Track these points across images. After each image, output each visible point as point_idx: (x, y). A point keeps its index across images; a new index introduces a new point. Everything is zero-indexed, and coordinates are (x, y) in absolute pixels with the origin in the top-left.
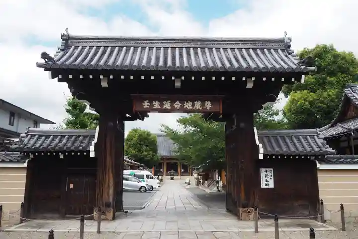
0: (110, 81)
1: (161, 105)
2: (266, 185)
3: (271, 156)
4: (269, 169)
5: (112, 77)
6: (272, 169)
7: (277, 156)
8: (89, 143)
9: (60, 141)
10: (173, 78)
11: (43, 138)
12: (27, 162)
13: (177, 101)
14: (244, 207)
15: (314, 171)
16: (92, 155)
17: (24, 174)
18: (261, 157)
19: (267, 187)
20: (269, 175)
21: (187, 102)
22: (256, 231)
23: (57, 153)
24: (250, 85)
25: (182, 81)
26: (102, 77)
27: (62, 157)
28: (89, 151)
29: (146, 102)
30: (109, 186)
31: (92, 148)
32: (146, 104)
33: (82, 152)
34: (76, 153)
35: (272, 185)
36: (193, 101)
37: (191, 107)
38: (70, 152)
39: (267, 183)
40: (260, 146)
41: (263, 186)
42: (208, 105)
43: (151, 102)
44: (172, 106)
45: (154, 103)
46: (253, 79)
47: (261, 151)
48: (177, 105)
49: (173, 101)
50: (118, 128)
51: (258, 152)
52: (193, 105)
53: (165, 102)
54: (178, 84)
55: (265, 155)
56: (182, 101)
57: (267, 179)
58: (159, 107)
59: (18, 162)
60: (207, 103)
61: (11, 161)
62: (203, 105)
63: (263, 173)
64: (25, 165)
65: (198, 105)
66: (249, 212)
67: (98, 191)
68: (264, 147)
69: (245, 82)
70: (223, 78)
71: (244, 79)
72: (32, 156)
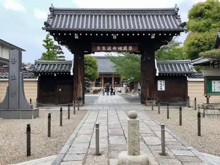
0: (79, 36)
1: (106, 48)
2: (160, 89)
3: (163, 74)
4: (162, 81)
5: (81, 34)
6: (164, 81)
7: (166, 74)
8: (70, 68)
9: (54, 67)
11: (44, 66)
12: (38, 77)
13: (115, 47)
14: (148, 99)
15: (186, 82)
16: (72, 74)
17: (36, 84)
18: (157, 75)
19: (161, 90)
20: (162, 83)
21: (120, 47)
22: (153, 110)
23: (53, 73)
24: (153, 37)
25: (117, 36)
26: (75, 34)
27: (55, 75)
28: (70, 72)
29: (98, 47)
30: (80, 89)
31: (72, 71)
33: (66, 73)
34: (63, 73)
35: (164, 89)
36: (123, 46)
37: (122, 50)
38: (60, 73)
39: (161, 88)
40: (157, 69)
41: (159, 89)
42: (131, 48)
43: (101, 47)
44: (112, 49)
45: (103, 47)
46: (154, 34)
47: (158, 72)
48: (115, 48)
49: (112, 47)
51: (156, 72)
52: (123, 48)
53: (108, 47)
54: (115, 37)
55: (159, 74)
56: (117, 46)
57: (161, 86)
58: (105, 50)
59: (33, 78)
60: (130, 47)
61: (29, 78)
62: (128, 48)
63: (159, 82)
64: (37, 79)
65: (125, 48)
66: (151, 102)
67: (74, 92)
68: (160, 70)
69: (151, 36)
70: (138, 34)
71: (149, 34)
72: (40, 75)
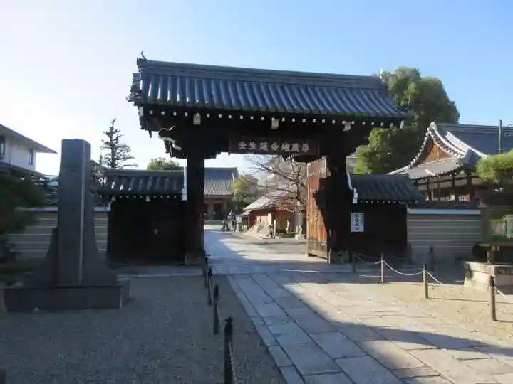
0: (204, 120)
1: (258, 146)
2: (356, 229)
3: (364, 201)
4: (358, 213)
5: (208, 115)
6: (363, 214)
7: (370, 201)
9: (145, 183)
10: (273, 119)
11: (124, 180)
12: (110, 205)
13: (275, 143)
15: (404, 216)
16: (185, 198)
17: (105, 219)
18: (355, 201)
19: (357, 231)
20: (359, 218)
21: (285, 144)
23: (144, 195)
24: (347, 128)
25: (282, 122)
26: (198, 115)
27: (148, 199)
28: (182, 194)
29: (243, 143)
31: (185, 191)
32: (243, 146)
33: (172, 195)
34: (165, 195)
35: (362, 229)
36: (291, 144)
37: (289, 150)
38: (158, 195)
39: (357, 227)
40: (355, 190)
41: (353, 230)
42: (306, 148)
43: (247, 142)
44: (269, 147)
45: (251, 144)
46: (353, 122)
47: (356, 195)
48: (275, 147)
49: (270, 143)
51: (353, 197)
52: (291, 148)
53: (262, 144)
54: (275, 124)
55: (358, 200)
56: (279, 143)
57: (357, 224)
58: (256, 149)
60: (304, 145)
62: (300, 148)
63: (353, 217)
64: (109, 209)
65: (295, 147)
68: (359, 192)
70: (323, 121)
71: (344, 122)
72: (113, 199)
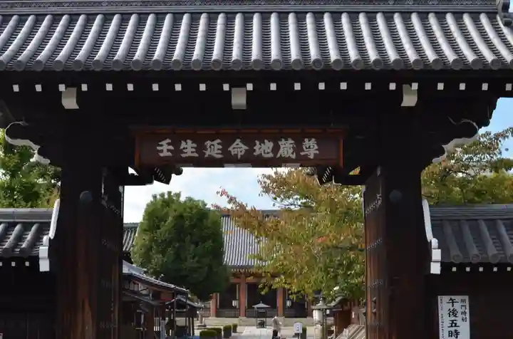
0: (81, 97)
1: (200, 148)
2: (451, 334)
3: (461, 267)
4: (458, 298)
5: (84, 87)
6: (466, 298)
7: (475, 267)
8: (37, 240)
10: (226, 87)
13: (238, 141)
16: (44, 266)
18: (435, 269)
19: (454, 338)
20: (460, 310)
21: (262, 142)
24: (410, 100)
25: (248, 92)
26: (62, 88)
28: (37, 258)
29: (164, 143)
31: (43, 251)
32: (165, 148)
33: (20, 260)
34: (7, 261)
35: (464, 334)
36: (275, 140)
37: (271, 155)
39: (453, 329)
40: (435, 242)
41: (444, 335)
42: (311, 148)
43: (176, 142)
44: (225, 150)
45: (183, 145)
46: (415, 86)
47: (436, 254)
48: (238, 148)
49: (227, 141)
50: (104, 203)
51: (428, 258)
53: (208, 143)
54: (239, 100)
55: (443, 264)
56: (249, 140)
57: (454, 321)
58: (196, 155)
60: (307, 142)
62: (298, 148)
63: (444, 305)
65: (286, 148)
68: (444, 246)
69: (399, 94)
70: (344, 86)
71: (393, 86)
